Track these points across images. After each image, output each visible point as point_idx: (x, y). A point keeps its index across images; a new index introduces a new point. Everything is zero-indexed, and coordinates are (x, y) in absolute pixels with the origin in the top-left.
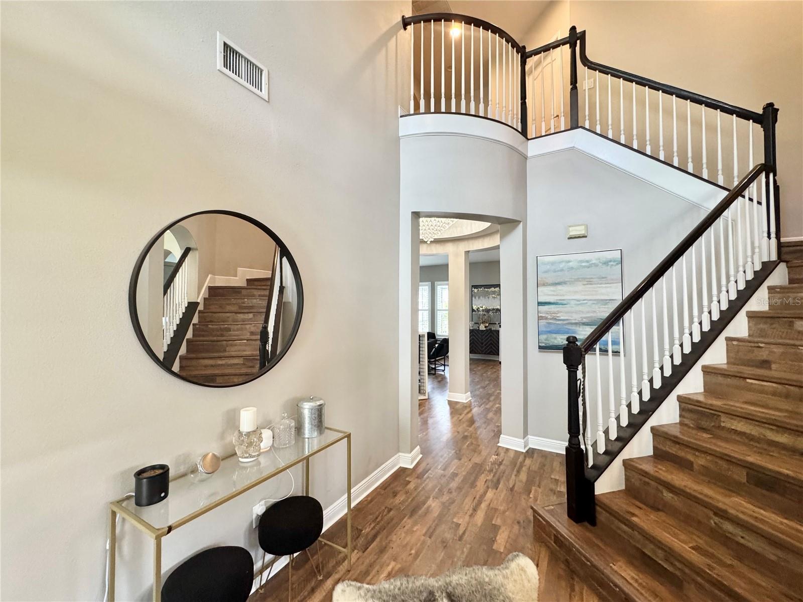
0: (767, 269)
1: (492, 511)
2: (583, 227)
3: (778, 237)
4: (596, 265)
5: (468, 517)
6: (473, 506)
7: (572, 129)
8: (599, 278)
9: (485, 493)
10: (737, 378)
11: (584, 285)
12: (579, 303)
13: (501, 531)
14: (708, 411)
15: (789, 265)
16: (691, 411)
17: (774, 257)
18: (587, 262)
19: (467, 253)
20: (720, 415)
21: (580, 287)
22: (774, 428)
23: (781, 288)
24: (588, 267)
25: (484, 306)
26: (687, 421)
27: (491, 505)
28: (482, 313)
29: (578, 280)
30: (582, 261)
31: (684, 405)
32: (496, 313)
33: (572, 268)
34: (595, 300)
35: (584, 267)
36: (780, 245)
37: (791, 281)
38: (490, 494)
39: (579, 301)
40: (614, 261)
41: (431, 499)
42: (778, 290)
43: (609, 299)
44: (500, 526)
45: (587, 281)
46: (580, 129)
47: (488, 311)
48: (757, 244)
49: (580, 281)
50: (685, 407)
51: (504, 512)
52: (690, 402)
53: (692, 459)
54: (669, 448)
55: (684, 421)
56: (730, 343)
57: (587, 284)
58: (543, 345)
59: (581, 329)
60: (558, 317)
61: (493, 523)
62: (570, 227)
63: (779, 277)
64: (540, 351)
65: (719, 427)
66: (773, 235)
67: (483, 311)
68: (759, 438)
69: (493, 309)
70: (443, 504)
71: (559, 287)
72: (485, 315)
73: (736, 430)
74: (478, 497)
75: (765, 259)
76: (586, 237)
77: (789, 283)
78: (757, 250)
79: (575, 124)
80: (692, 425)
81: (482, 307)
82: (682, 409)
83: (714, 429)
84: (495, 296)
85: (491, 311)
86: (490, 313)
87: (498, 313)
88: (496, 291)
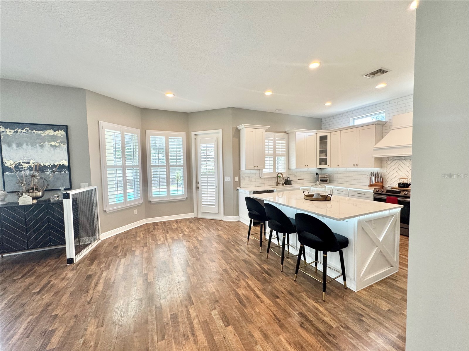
25: (31, 162)
28: (28, 173)
32: (60, 172)
47: (42, 169)
67: (30, 168)
69: (54, 166)
72: (34, 176)
81: (28, 163)
84: (57, 145)
85: (50, 168)
86: (48, 173)
87: (65, 172)
88: (59, 135)
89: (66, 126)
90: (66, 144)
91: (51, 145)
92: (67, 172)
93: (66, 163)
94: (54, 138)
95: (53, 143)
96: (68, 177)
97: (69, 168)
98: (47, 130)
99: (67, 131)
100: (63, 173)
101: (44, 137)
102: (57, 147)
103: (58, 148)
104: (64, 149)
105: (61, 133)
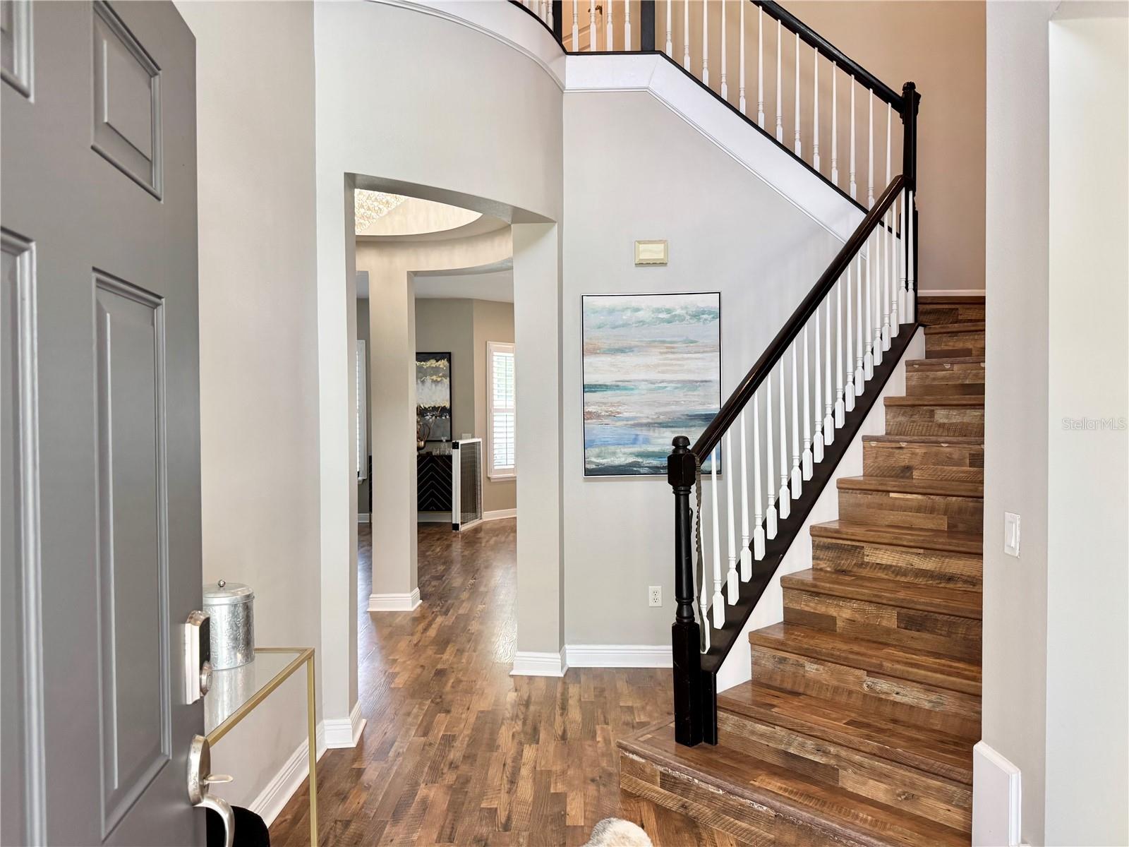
0: (905, 334)
1: (542, 778)
2: (661, 246)
3: (915, 290)
4: (681, 319)
5: (506, 795)
6: (507, 777)
7: (643, 52)
8: (684, 342)
9: (520, 753)
10: (880, 493)
11: (661, 353)
12: (653, 386)
13: (568, 800)
14: (849, 543)
15: (928, 332)
16: (828, 547)
17: (911, 320)
18: (668, 311)
19: (413, 275)
20: (863, 547)
21: (654, 358)
22: (921, 551)
23: (921, 364)
24: (669, 322)
26: (822, 565)
27: (538, 769)
29: (651, 344)
30: (658, 311)
31: (817, 539)
32: (441, 416)
33: (642, 322)
34: (678, 382)
35: (663, 321)
36: (918, 301)
37: (929, 354)
38: (529, 753)
39: (654, 384)
40: (710, 313)
41: (423, 786)
42: (917, 366)
43: (699, 379)
44: (566, 794)
45: (667, 348)
46: (659, 56)
47: (422, 412)
48: (894, 298)
49: (655, 347)
50: (820, 542)
51: (564, 772)
52: (825, 534)
53: (835, 614)
54: (806, 605)
55: (818, 564)
56: (867, 444)
57: (666, 353)
58: (593, 466)
59: (656, 435)
60: (619, 413)
61: (552, 791)
62: (640, 242)
63: (917, 348)
64: (586, 480)
65: (862, 565)
66: (911, 286)
68: (906, 569)
69: (435, 409)
70: (450, 787)
71: (620, 358)
73: (882, 565)
74: (509, 761)
75: (902, 322)
76: (663, 264)
77: (926, 358)
78: (894, 307)
79: (648, 45)
80: (829, 569)
82: (816, 547)
83: (855, 569)
84: (439, 379)
85: (430, 411)
86: (427, 417)
87: (446, 417)
88: (441, 366)
89: (450, 353)
90: (448, 379)
91: (432, 379)
92: (448, 417)
93: (448, 406)
94: (436, 370)
95: (434, 378)
96: (449, 424)
97: (450, 411)
98: (429, 360)
99: (450, 361)
100: (444, 418)
101: (425, 370)
102: (438, 382)
103: (440, 385)
104: (446, 386)
105: (443, 364)
